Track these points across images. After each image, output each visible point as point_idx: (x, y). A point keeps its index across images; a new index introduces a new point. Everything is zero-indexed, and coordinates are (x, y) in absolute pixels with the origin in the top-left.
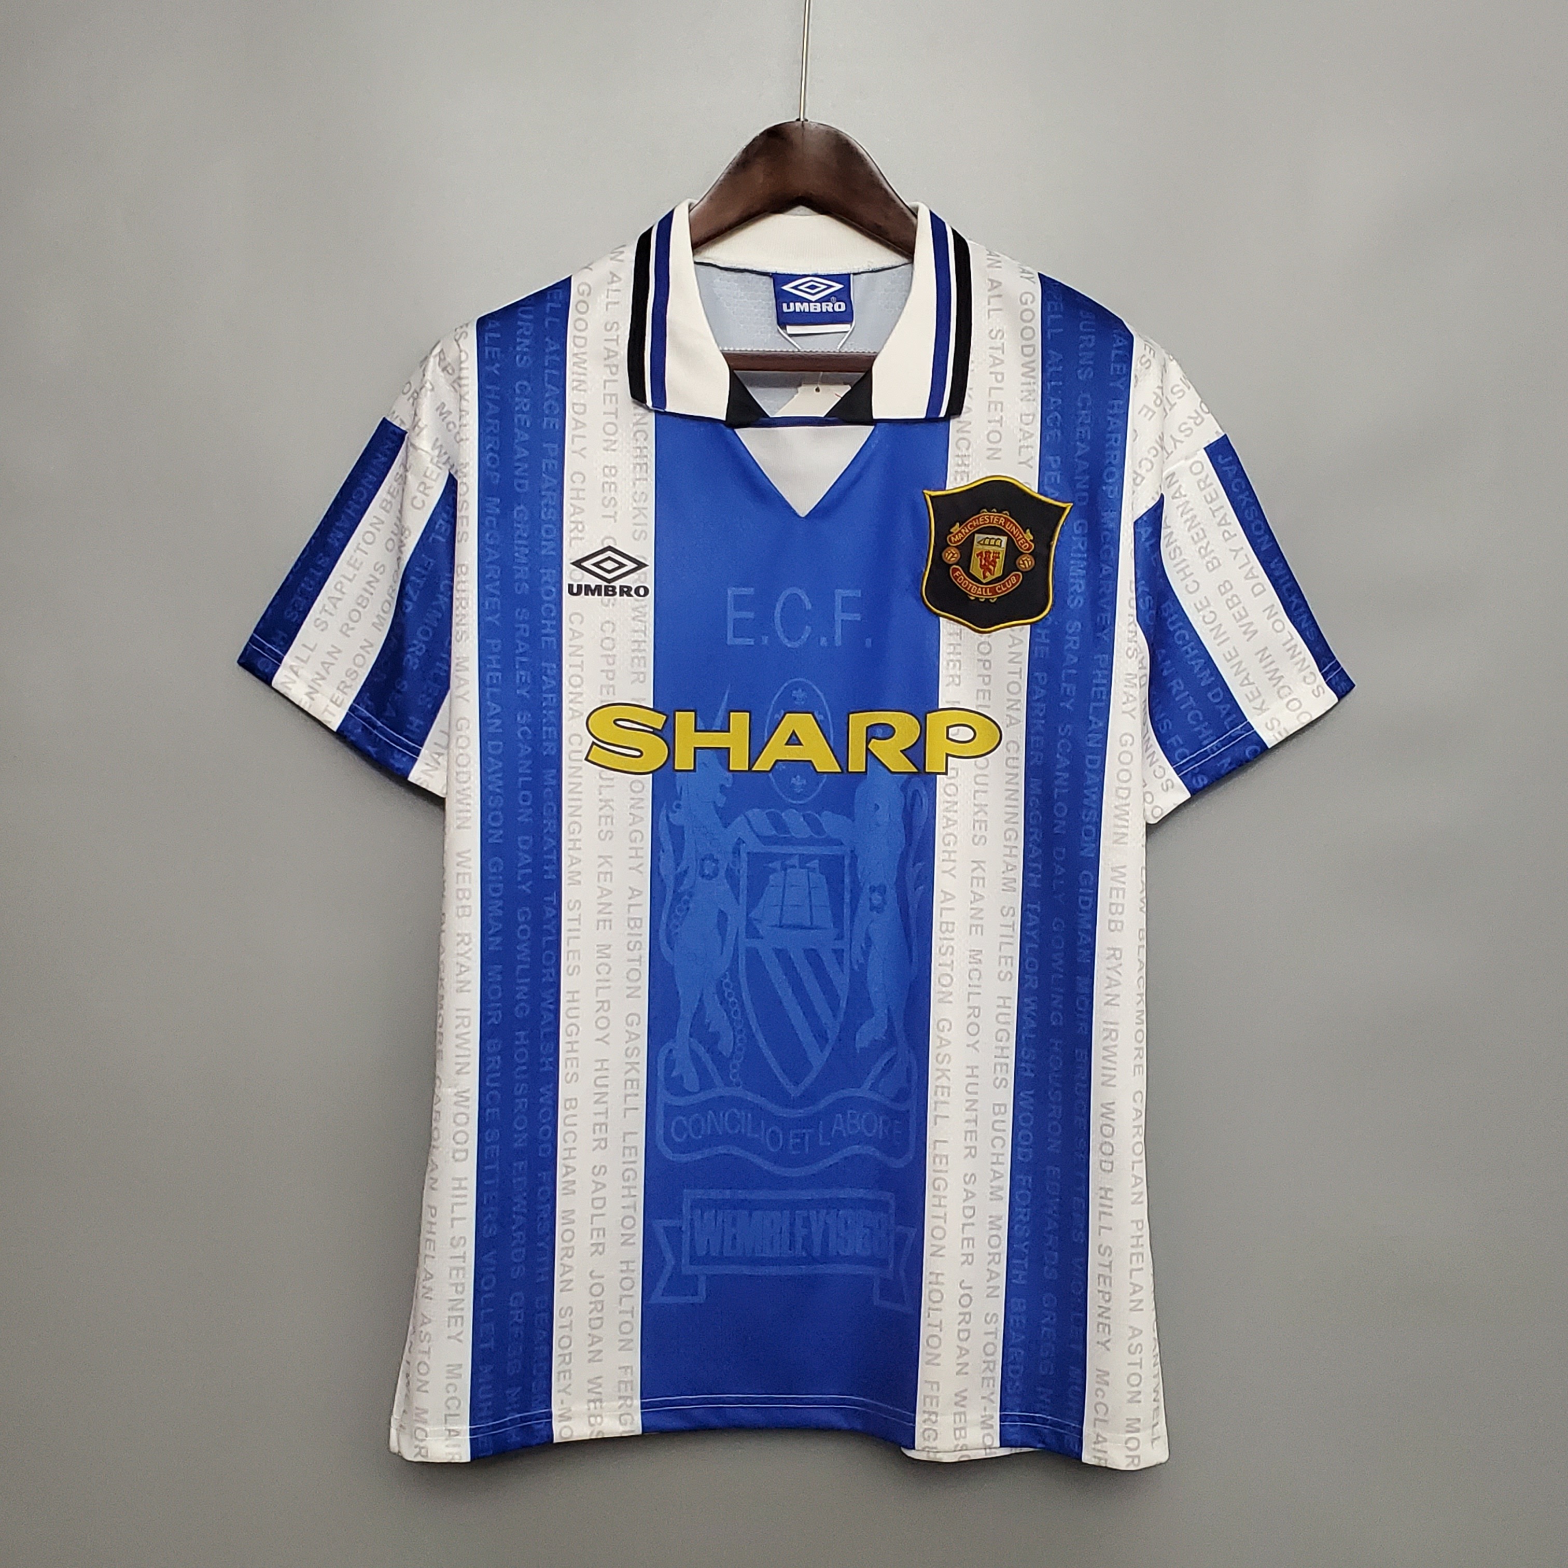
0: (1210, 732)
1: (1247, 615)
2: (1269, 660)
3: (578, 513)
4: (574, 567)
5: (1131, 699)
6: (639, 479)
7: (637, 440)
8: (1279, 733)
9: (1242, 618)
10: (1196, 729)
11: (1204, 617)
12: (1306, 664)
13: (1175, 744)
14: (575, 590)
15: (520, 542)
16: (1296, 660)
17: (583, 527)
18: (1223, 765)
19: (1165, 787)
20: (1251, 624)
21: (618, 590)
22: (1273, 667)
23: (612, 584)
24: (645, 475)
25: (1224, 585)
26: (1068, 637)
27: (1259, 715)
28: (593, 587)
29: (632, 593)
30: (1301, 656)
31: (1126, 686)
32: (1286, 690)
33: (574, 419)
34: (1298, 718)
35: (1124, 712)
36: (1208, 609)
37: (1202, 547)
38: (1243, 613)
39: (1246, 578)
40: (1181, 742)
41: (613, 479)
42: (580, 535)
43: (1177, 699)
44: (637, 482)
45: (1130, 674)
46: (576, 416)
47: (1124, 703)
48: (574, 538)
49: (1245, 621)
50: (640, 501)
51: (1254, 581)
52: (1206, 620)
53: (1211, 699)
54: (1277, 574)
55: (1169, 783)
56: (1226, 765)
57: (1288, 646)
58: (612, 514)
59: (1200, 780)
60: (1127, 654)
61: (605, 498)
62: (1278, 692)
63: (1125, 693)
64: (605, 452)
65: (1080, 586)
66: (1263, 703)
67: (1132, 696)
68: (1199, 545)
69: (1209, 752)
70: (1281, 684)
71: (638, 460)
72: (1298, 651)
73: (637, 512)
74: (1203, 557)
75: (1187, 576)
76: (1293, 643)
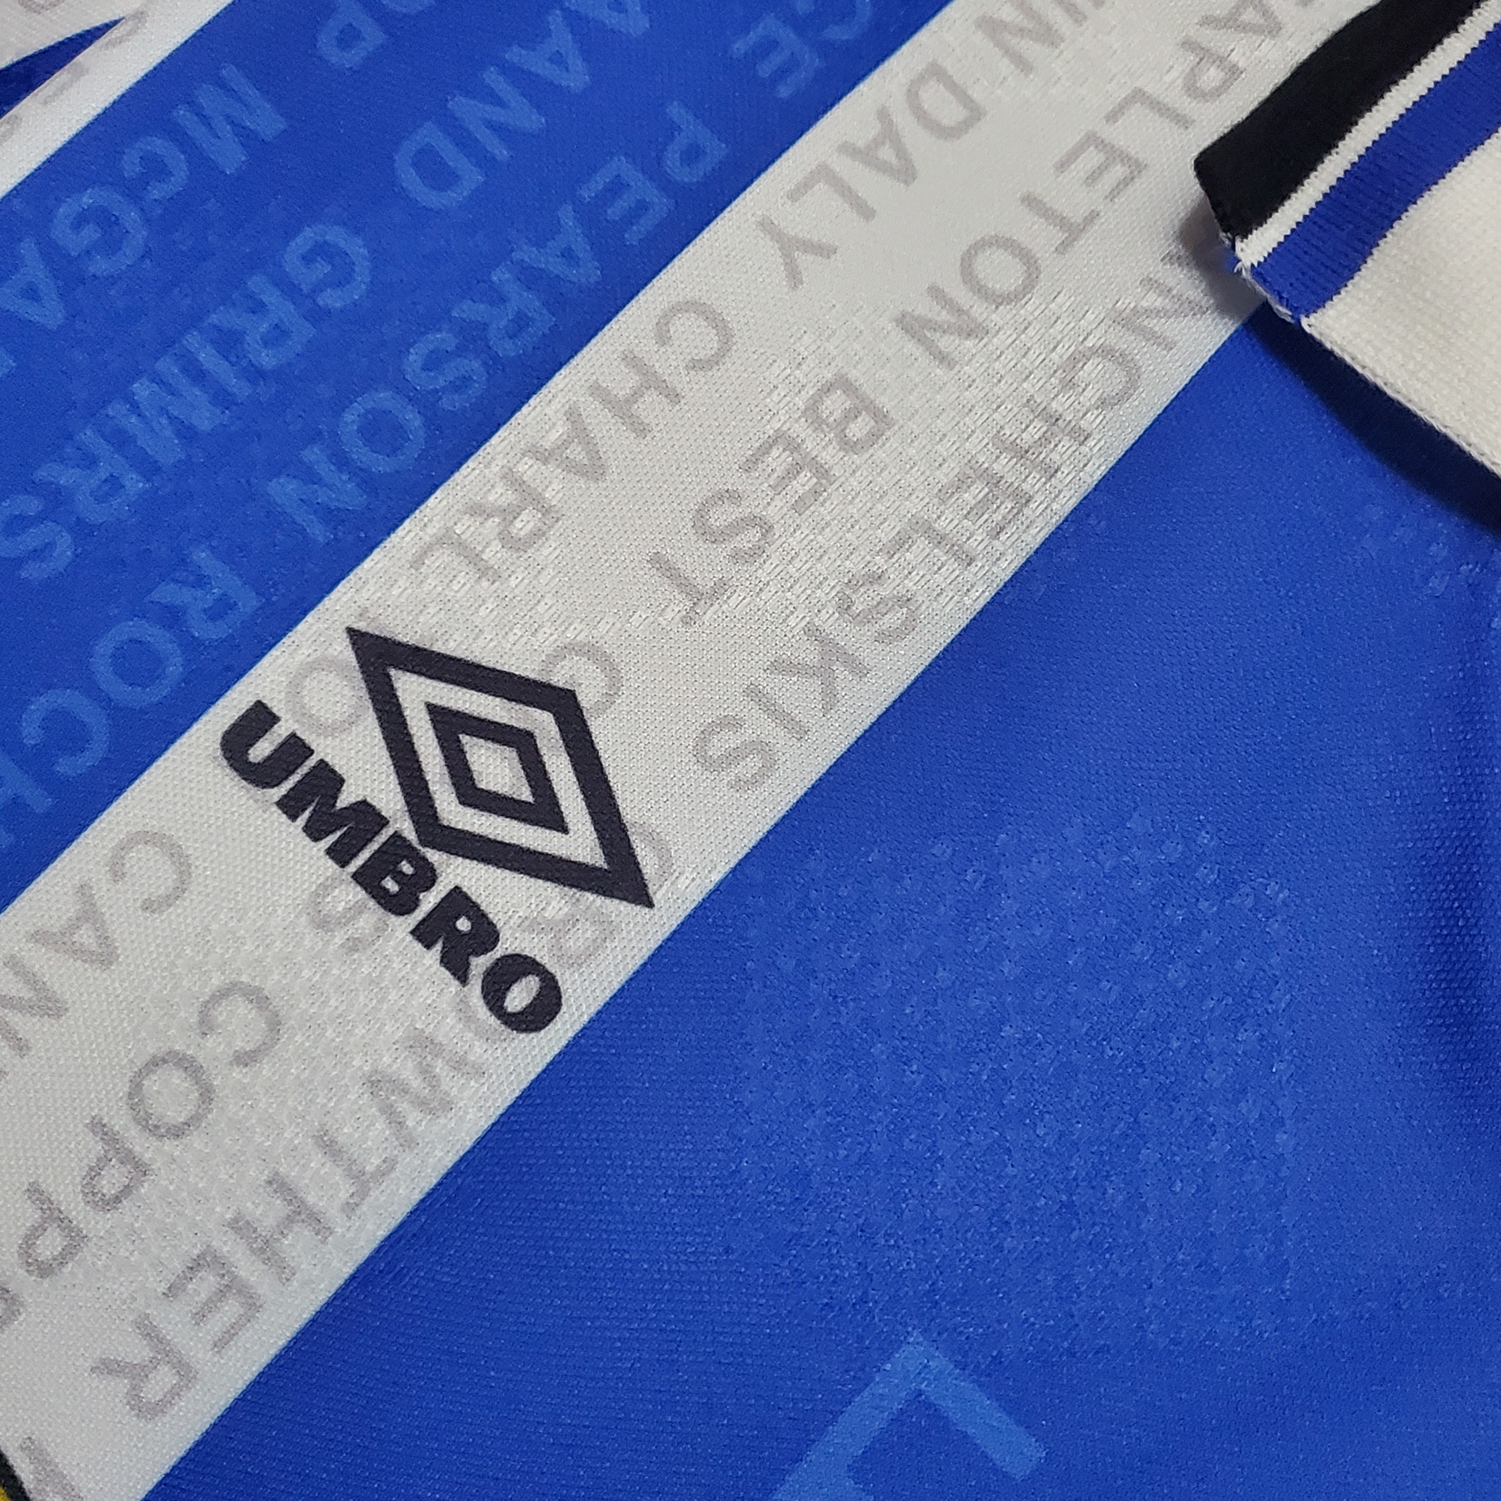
3: (571, 467)
4: (348, 655)
6: (940, 539)
7: (1068, 384)
14: (261, 750)
15: (208, 357)
17: (538, 534)
21: (429, 900)
23: (433, 856)
24: (977, 541)
28: (345, 799)
29: (480, 964)
33: (883, 115)
41: (829, 455)
42: (494, 553)
44: (922, 544)
46: (904, 121)
48: (461, 547)
50: (866, 618)
58: (704, 581)
61: (733, 497)
64: (897, 334)
71: (1003, 465)
73: (810, 654)
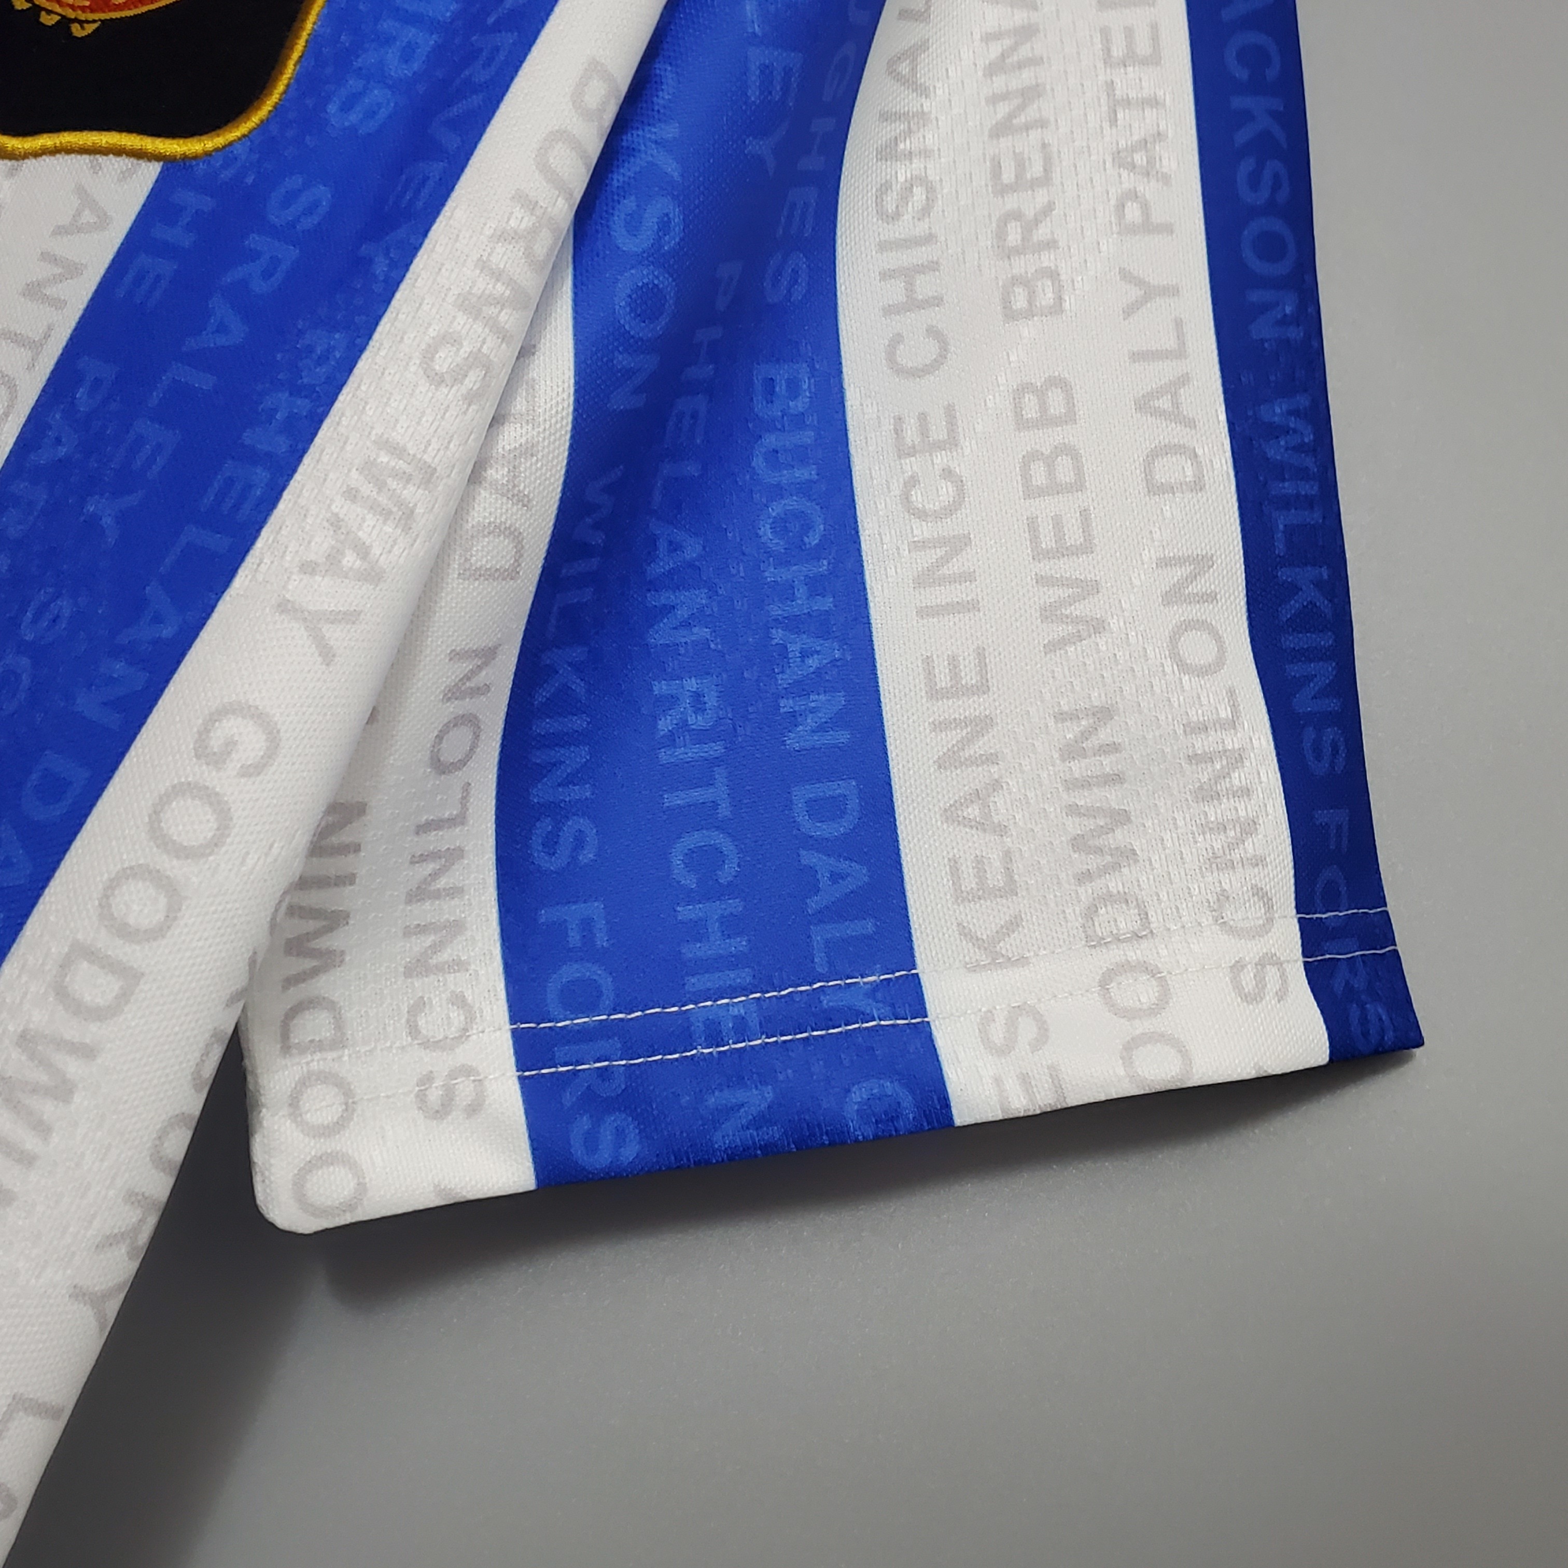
0: (740, 944)
1: (1087, 548)
2: (1108, 764)
5: (350, 559)
8: (1025, 1079)
9: (1062, 551)
10: (686, 912)
11: (912, 482)
12: (1250, 847)
13: (574, 938)
16: (1214, 812)
18: (731, 1110)
19: (435, 1095)
20: (1091, 588)
22: (1112, 797)
25: (1041, 393)
26: (255, 241)
27: (975, 968)
30: (1244, 809)
31: (352, 494)
32: (1127, 921)
34: (1129, 1047)
35: (284, 607)
36: (941, 459)
37: (1016, 215)
38: (1074, 536)
39: (1144, 405)
40: (602, 940)
43: (664, 756)
45: (397, 451)
47: (309, 568)
49: (1064, 567)
51: (1174, 433)
52: (917, 497)
53: (802, 818)
54: (1276, 451)
55: (465, 1090)
56: (743, 1116)
57: (1201, 744)
59: (607, 1135)
60: (429, 355)
62: (1091, 912)
63: (336, 523)
65: (407, 54)
66: (1014, 924)
67: (363, 551)
68: (1011, 202)
69: (698, 1027)
70: (1114, 884)
72: (1237, 778)
74: (1009, 253)
75: (912, 304)
76: (1232, 742)
